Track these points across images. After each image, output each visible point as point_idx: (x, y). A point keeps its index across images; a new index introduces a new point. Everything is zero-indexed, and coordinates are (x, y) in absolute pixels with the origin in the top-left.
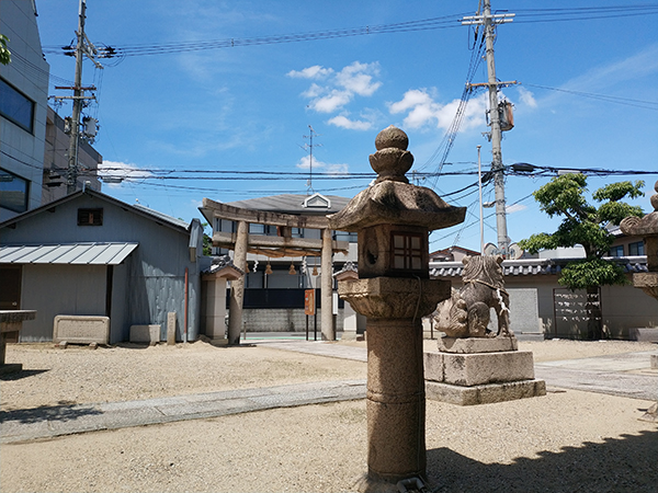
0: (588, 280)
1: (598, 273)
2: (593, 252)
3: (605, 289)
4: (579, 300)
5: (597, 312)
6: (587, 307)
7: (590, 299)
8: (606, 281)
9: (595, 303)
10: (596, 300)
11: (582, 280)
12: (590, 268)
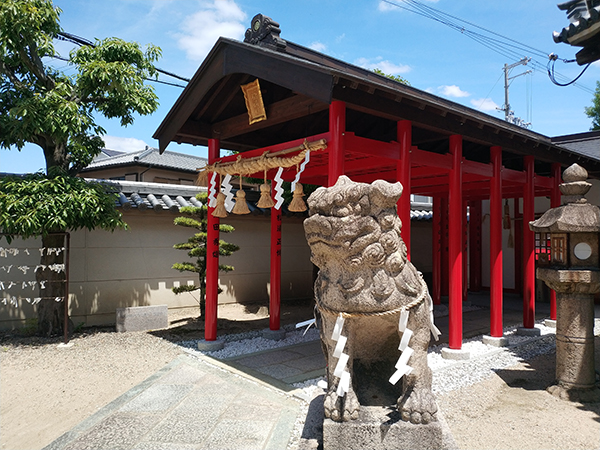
0: (43, 218)
1: (67, 203)
2: (60, 162)
3: (77, 236)
4: (21, 259)
5: (59, 284)
6: (40, 276)
7: (46, 260)
8: (81, 220)
9: (57, 268)
10: (58, 260)
11: (30, 219)
12: (50, 191)
